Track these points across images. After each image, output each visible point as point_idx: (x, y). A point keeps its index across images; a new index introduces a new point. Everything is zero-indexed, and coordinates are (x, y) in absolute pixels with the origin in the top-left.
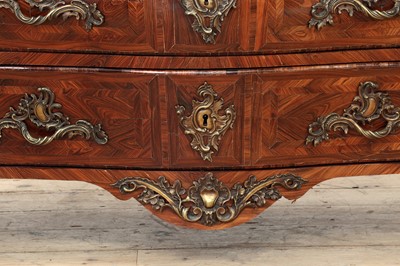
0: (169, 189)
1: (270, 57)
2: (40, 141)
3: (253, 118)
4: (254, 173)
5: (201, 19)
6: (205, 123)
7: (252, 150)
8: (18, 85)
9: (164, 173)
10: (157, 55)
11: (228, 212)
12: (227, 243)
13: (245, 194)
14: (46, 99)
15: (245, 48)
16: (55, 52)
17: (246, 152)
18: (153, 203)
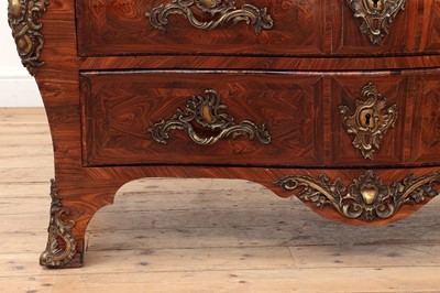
0: (329, 186)
1: (433, 57)
2: (206, 141)
3: (414, 117)
4: (413, 170)
5: (369, 21)
6: (368, 122)
7: (411, 148)
8: (187, 88)
9: (325, 171)
10: (323, 57)
11: (387, 208)
12: (372, 240)
13: (404, 191)
14: (213, 100)
15: (410, 49)
16: (223, 55)
17: (406, 150)
18: (313, 200)
